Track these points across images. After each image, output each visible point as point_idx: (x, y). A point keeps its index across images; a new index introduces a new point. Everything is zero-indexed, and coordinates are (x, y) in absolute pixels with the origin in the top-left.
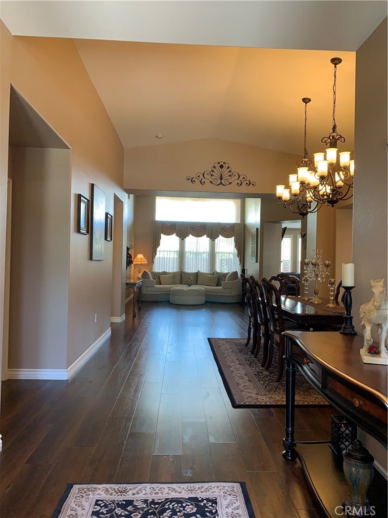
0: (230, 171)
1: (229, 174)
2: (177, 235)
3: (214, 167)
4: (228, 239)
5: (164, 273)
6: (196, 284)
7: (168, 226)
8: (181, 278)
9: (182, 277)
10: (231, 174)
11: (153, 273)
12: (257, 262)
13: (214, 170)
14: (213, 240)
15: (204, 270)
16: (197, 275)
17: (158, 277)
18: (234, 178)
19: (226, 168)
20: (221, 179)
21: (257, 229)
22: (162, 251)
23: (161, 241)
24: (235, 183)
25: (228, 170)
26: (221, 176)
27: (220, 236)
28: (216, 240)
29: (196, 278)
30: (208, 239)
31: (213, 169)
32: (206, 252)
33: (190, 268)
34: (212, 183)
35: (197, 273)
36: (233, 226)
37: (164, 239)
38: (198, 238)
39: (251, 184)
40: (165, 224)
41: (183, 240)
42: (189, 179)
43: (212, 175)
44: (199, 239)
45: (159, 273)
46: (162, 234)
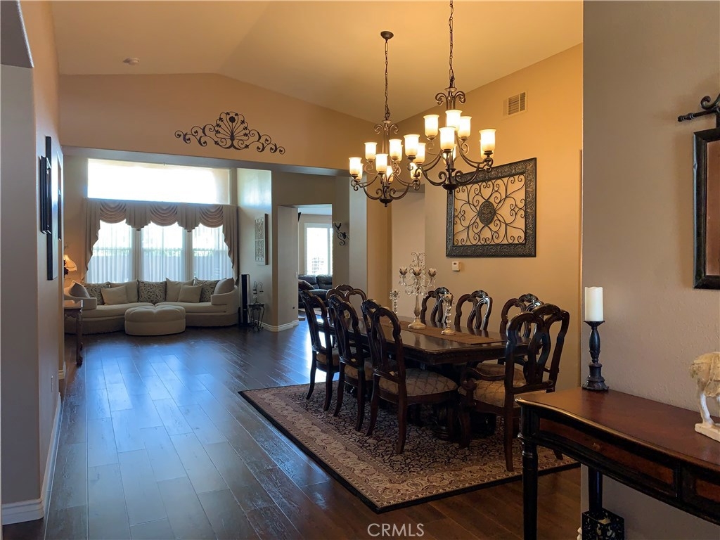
0: (245, 128)
1: (244, 132)
2: (129, 223)
3: (221, 119)
4: (213, 229)
5: (110, 285)
6: (165, 300)
7: (111, 208)
8: (138, 292)
9: (139, 290)
10: (247, 132)
11: (88, 286)
12: (267, 263)
13: (221, 123)
14: (190, 231)
15: (175, 279)
16: (165, 286)
17: (98, 291)
18: (252, 139)
19: (239, 123)
20: (232, 138)
21: (266, 216)
22: (103, 249)
23: (100, 232)
24: (253, 147)
25: (243, 126)
26: (232, 134)
27: (201, 225)
28: (193, 231)
29: (165, 290)
30: (181, 228)
31: (219, 122)
32: (179, 250)
33: (153, 275)
34: (218, 144)
35: (166, 282)
36: (219, 209)
37: (105, 228)
38: (165, 227)
39: (278, 150)
40: (106, 204)
41: (139, 230)
42: (180, 136)
43: (218, 132)
44: (167, 228)
45: (99, 285)
46: (101, 222)
